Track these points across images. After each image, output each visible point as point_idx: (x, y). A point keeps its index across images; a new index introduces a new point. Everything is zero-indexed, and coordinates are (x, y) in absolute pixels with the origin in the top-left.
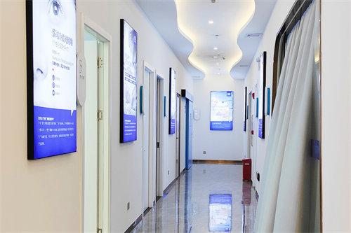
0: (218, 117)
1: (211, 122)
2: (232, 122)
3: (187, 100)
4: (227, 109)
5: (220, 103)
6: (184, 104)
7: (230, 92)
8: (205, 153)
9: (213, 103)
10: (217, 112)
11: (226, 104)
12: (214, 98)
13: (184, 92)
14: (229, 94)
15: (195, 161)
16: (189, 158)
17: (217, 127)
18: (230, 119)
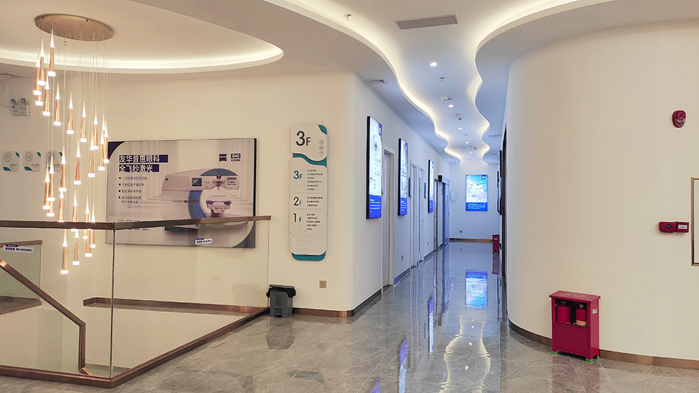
0: (474, 198)
1: (467, 204)
2: (486, 203)
3: (444, 184)
4: (482, 191)
5: (475, 186)
6: (440, 187)
7: (485, 176)
8: (461, 232)
9: (468, 186)
10: (472, 194)
11: (481, 186)
12: (469, 181)
13: (440, 177)
14: (483, 178)
15: (452, 240)
16: (446, 237)
17: (472, 207)
18: (484, 200)
